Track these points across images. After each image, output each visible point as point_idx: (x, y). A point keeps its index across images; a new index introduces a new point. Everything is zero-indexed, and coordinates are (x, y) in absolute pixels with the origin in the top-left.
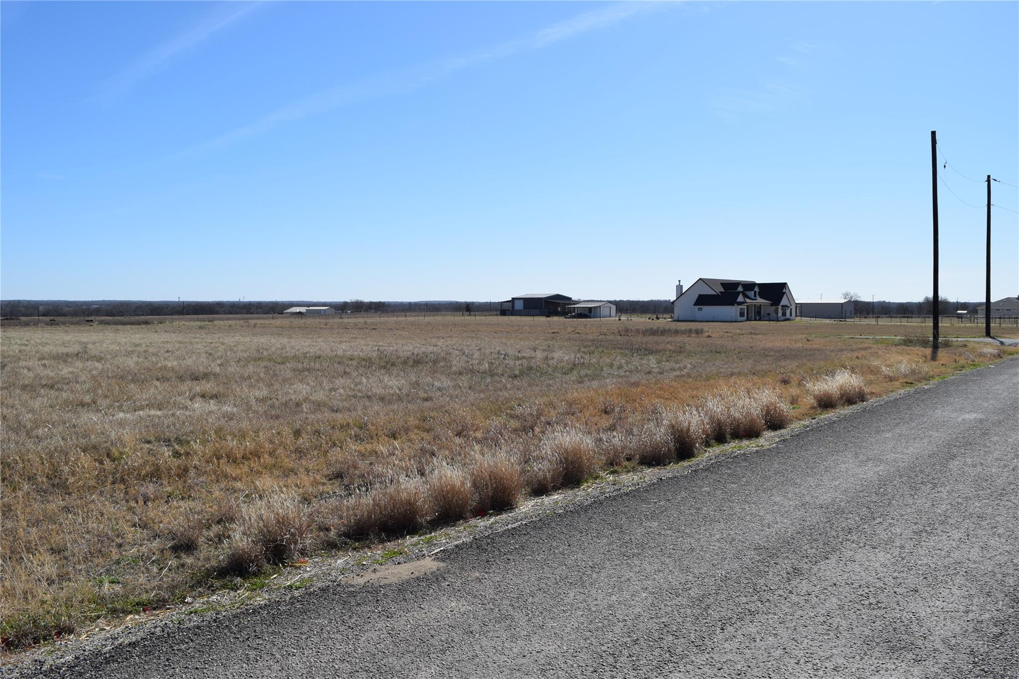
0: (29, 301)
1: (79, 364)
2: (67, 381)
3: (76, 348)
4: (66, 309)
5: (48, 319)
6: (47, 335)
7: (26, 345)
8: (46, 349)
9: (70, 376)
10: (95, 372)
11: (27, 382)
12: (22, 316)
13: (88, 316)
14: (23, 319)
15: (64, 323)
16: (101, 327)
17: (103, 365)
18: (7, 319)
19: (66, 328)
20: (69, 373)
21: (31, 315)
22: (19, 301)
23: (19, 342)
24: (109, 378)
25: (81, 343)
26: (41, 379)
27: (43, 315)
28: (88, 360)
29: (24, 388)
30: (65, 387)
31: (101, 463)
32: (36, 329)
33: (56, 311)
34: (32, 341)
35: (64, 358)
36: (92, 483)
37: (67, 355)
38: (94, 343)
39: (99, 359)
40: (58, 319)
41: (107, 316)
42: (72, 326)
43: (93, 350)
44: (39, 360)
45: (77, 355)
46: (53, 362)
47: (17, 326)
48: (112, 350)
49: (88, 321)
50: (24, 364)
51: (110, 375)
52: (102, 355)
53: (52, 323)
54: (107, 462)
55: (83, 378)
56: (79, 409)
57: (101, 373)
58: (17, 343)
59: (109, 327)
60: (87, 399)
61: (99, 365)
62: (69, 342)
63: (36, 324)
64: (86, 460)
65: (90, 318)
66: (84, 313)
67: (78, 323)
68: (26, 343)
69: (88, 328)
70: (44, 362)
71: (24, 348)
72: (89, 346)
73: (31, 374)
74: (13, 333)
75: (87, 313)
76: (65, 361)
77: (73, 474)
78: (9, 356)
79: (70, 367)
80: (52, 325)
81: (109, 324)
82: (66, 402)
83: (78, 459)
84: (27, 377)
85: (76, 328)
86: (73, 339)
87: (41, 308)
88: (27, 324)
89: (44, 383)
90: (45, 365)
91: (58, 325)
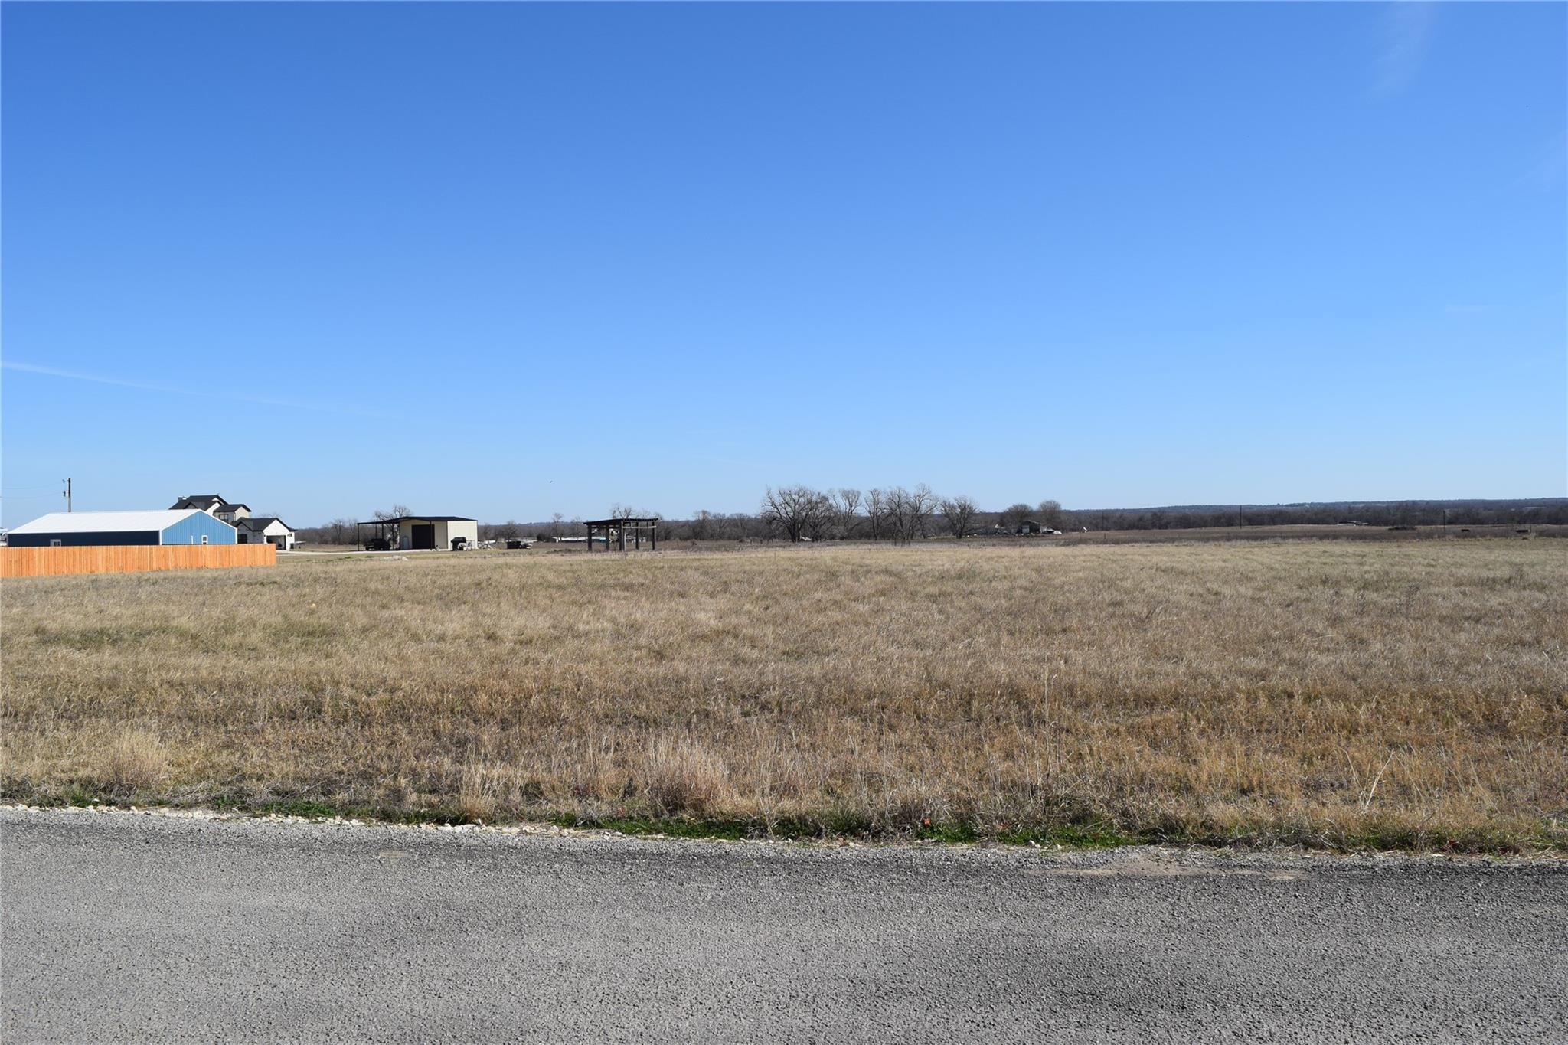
0: (1428, 502)
1: (1513, 594)
2: (1498, 614)
3: (1505, 572)
4: (1484, 513)
5: (1458, 528)
6: (1460, 552)
7: (1433, 566)
8: (1464, 572)
9: (1501, 608)
10: (1536, 605)
11: (1444, 613)
12: (1419, 524)
13: (1519, 523)
14: (1421, 528)
15: (1483, 535)
16: (1541, 541)
17: (1548, 596)
18: (1397, 529)
19: (1487, 543)
20: (1499, 604)
21: (1432, 523)
22: (1414, 502)
23: (1423, 561)
24: (1556, 613)
25: (1511, 564)
26: (1463, 609)
27: (1450, 523)
28: (1524, 588)
29: (1442, 619)
30: (1497, 622)
31: (1550, 709)
32: (1442, 543)
33: (1468, 516)
34: (1441, 561)
35: (1490, 584)
36: (1538, 730)
37: (1494, 580)
38: (1532, 565)
39: (1542, 588)
40: (1472, 528)
41: (1550, 522)
42: (1496, 539)
43: (1532, 575)
44: (1456, 586)
45: (1508, 581)
46: (1476, 590)
47: (1415, 538)
48: (1560, 576)
49: (1519, 531)
50: (1437, 590)
51: (1559, 610)
52: (1546, 582)
53: (1465, 535)
54: (1556, 708)
55: (1521, 611)
56: (1518, 648)
57: (1546, 605)
58: (1419, 563)
59: (1554, 541)
60: (1528, 637)
61: (1542, 596)
62: (1494, 562)
63: (1442, 535)
64: (1529, 704)
65: (1522, 527)
66: (1513, 519)
67: (1504, 535)
68: (1434, 563)
69: (1520, 542)
70: (1463, 588)
71: (1432, 569)
72: (1525, 569)
73: (1448, 604)
74: (1411, 549)
75: (1517, 519)
76: (1492, 589)
77: (1515, 717)
78: (1414, 579)
79: (1500, 597)
80: (1465, 537)
81: (1554, 536)
82: (1499, 640)
83: (1520, 701)
84: (1445, 607)
85: (1503, 541)
86: (1499, 559)
87: (1447, 511)
88: (1429, 536)
89: (1467, 615)
90: (1464, 593)
91: (1474, 537)
